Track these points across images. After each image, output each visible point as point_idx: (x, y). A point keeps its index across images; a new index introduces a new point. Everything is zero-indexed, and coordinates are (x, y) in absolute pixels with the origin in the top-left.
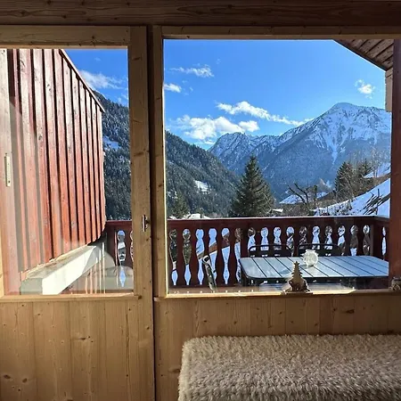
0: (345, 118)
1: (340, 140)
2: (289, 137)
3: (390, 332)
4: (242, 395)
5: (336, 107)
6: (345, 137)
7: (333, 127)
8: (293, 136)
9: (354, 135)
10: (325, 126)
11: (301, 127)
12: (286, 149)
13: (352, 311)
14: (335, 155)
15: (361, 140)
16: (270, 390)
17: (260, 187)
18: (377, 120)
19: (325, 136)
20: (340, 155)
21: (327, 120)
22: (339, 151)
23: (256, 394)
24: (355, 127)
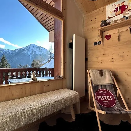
0: (33, 48)
1: (32, 54)
2: (17, 51)
3: (57, 90)
4: (21, 114)
5: (31, 45)
6: (33, 53)
7: (30, 50)
8: (18, 51)
9: (36, 53)
10: (28, 50)
11: (21, 49)
12: (16, 55)
13: (48, 86)
14: (31, 58)
15: (37, 55)
16: (31, 109)
17: (7, 65)
18: (42, 50)
19: (28, 52)
20: (32, 58)
21: (29, 48)
22: (32, 57)
23: (27, 112)
24: (36, 51)
